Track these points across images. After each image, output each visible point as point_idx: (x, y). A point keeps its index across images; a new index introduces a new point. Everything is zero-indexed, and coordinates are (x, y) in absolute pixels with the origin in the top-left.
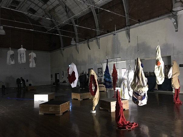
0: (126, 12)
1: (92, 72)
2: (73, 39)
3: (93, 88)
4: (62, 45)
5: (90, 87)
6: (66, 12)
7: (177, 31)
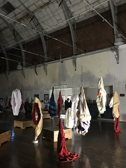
0: (73, 41)
1: (36, 100)
2: (19, 63)
3: (36, 117)
4: (8, 69)
5: (33, 116)
6: (14, 36)
7: (118, 63)
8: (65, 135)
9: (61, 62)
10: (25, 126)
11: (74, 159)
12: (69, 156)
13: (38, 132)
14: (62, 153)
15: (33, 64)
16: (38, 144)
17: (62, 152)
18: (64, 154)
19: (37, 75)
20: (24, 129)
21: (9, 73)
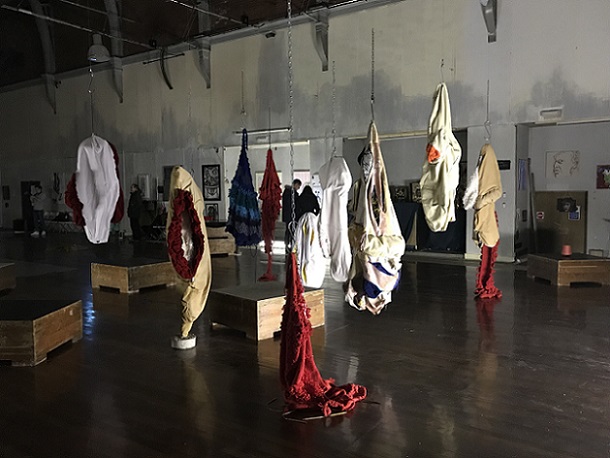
1: (180, 180)
2: (97, 38)
3: (184, 247)
4: (50, 62)
5: (174, 244)
7: (492, 39)
8: (308, 316)
9: (267, 36)
10: (137, 283)
11: (349, 405)
12: (330, 394)
13: (196, 305)
14: (300, 384)
15: (153, 45)
16: (194, 353)
17: (299, 381)
18: (309, 388)
19: (171, 88)
20: (135, 294)
21: (56, 84)
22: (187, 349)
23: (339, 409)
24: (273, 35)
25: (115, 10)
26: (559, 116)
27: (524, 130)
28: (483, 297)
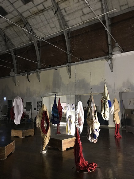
1: (44, 108)
2: (12, 70)
3: (45, 126)
5: (42, 125)
7: (112, 71)
9: (55, 70)
10: (24, 135)
12: (88, 165)
17: (80, 162)
18: (83, 164)
19: (29, 82)
22: (45, 154)
23: (92, 170)
24: (57, 69)
25: (15, 63)
26: (130, 90)
27: (121, 93)
28: (117, 137)
